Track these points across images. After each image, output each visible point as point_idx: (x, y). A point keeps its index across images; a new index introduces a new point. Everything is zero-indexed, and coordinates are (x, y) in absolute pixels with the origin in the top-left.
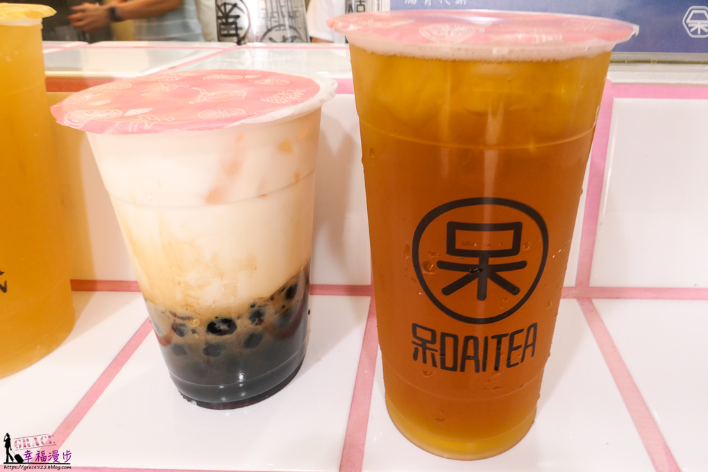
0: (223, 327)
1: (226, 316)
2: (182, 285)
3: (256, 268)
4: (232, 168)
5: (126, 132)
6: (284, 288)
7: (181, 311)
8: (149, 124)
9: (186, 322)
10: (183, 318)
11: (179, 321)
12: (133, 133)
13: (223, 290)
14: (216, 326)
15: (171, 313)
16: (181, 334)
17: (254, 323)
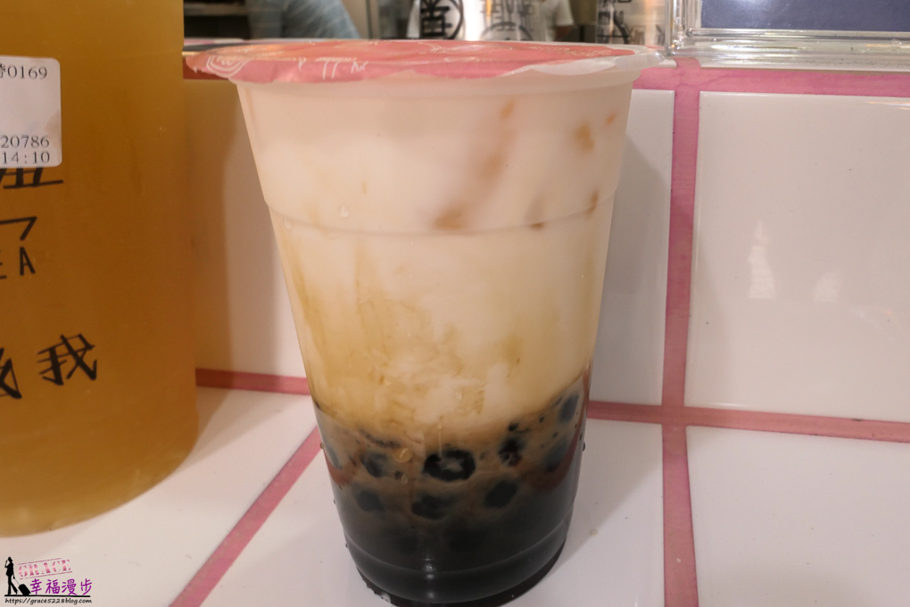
0: (454, 466)
1: (461, 446)
2: (387, 383)
3: (518, 361)
4: (489, 168)
5: (317, 80)
6: (560, 399)
7: (379, 430)
8: (359, 65)
9: (388, 451)
10: (380, 443)
11: (374, 448)
12: (328, 79)
13: (460, 397)
14: (440, 463)
15: (362, 431)
16: (375, 470)
17: (507, 462)
